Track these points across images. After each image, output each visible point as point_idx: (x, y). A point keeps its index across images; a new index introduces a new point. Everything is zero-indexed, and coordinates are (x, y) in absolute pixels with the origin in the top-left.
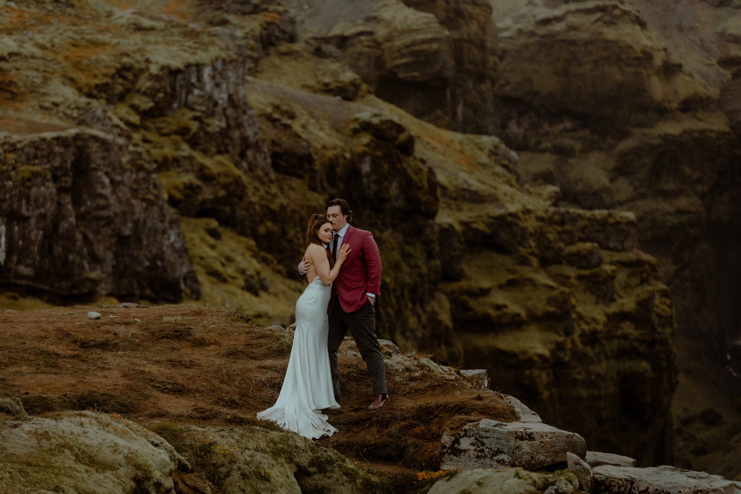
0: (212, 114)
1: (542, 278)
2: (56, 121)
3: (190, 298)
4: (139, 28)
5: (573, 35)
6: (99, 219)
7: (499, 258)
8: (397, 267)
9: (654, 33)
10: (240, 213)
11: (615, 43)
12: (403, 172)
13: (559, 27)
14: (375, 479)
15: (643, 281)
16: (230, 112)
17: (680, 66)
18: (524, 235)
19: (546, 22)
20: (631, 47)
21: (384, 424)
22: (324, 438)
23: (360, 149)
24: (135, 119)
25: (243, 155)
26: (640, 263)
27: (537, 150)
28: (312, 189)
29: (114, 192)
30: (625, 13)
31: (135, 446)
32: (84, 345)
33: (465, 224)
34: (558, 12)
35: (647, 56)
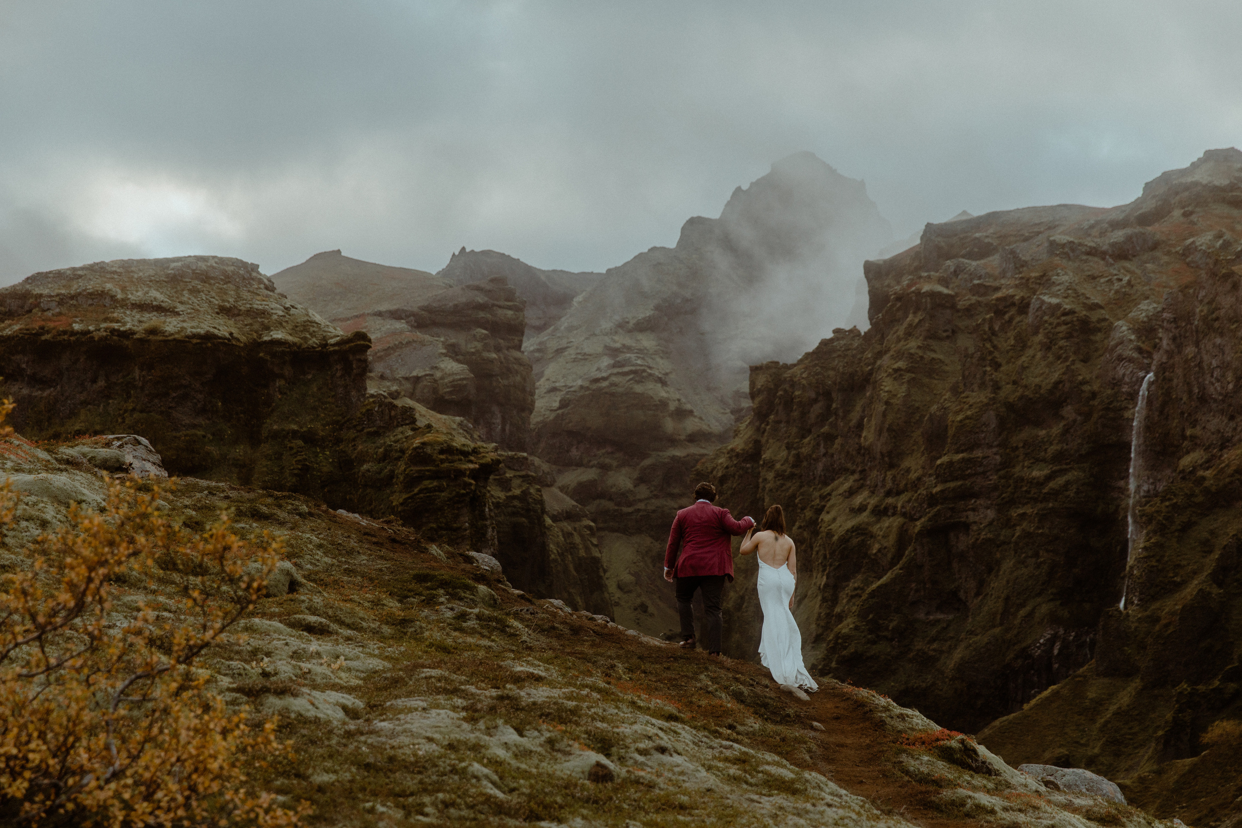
5: (613, 389)
11: (641, 394)
13: (604, 384)
19: (597, 380)
20: (652, 398)
30: (650, 375)
35: (664, 404)
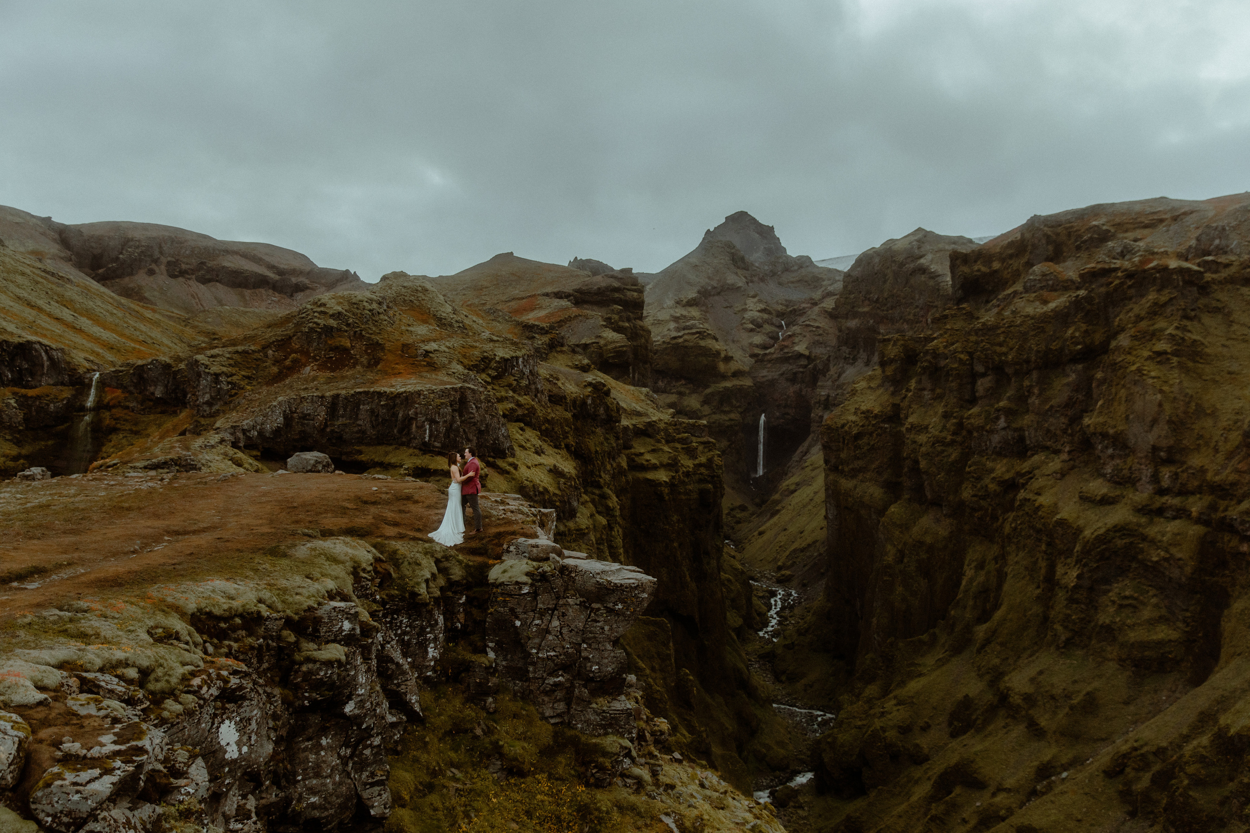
0: (523, 378)
1: (666, 449)
2: (454, 380)
3: (510, 457)
4: (492, 340)
5: (686, 344)
6: (470, 423)
7: (648, 440)
8: (602, 443)
9: (721, 343)
10: (533, 421)
11: (704, 347)
12: (606, 404)
13: (681, 340)
14: (471, 563)
15: (710, 450)
16: (530, 377)
17: (732, 357)
18: (659, 431)
19: (675, 338)
20: (711, 349)
21: (482, 539)
22: (455, 545)
23: (587, 394)
24: (489, 380)
25: (536, 396)
26: (709, 442)
27: (670, 393)
28: (566, 410)
29: (477, 411)
30: (708, 334)
31: (356, 553)
32: (366, 502)
33: (634, 425)
34: (680, 334)
35: (718, 353)
